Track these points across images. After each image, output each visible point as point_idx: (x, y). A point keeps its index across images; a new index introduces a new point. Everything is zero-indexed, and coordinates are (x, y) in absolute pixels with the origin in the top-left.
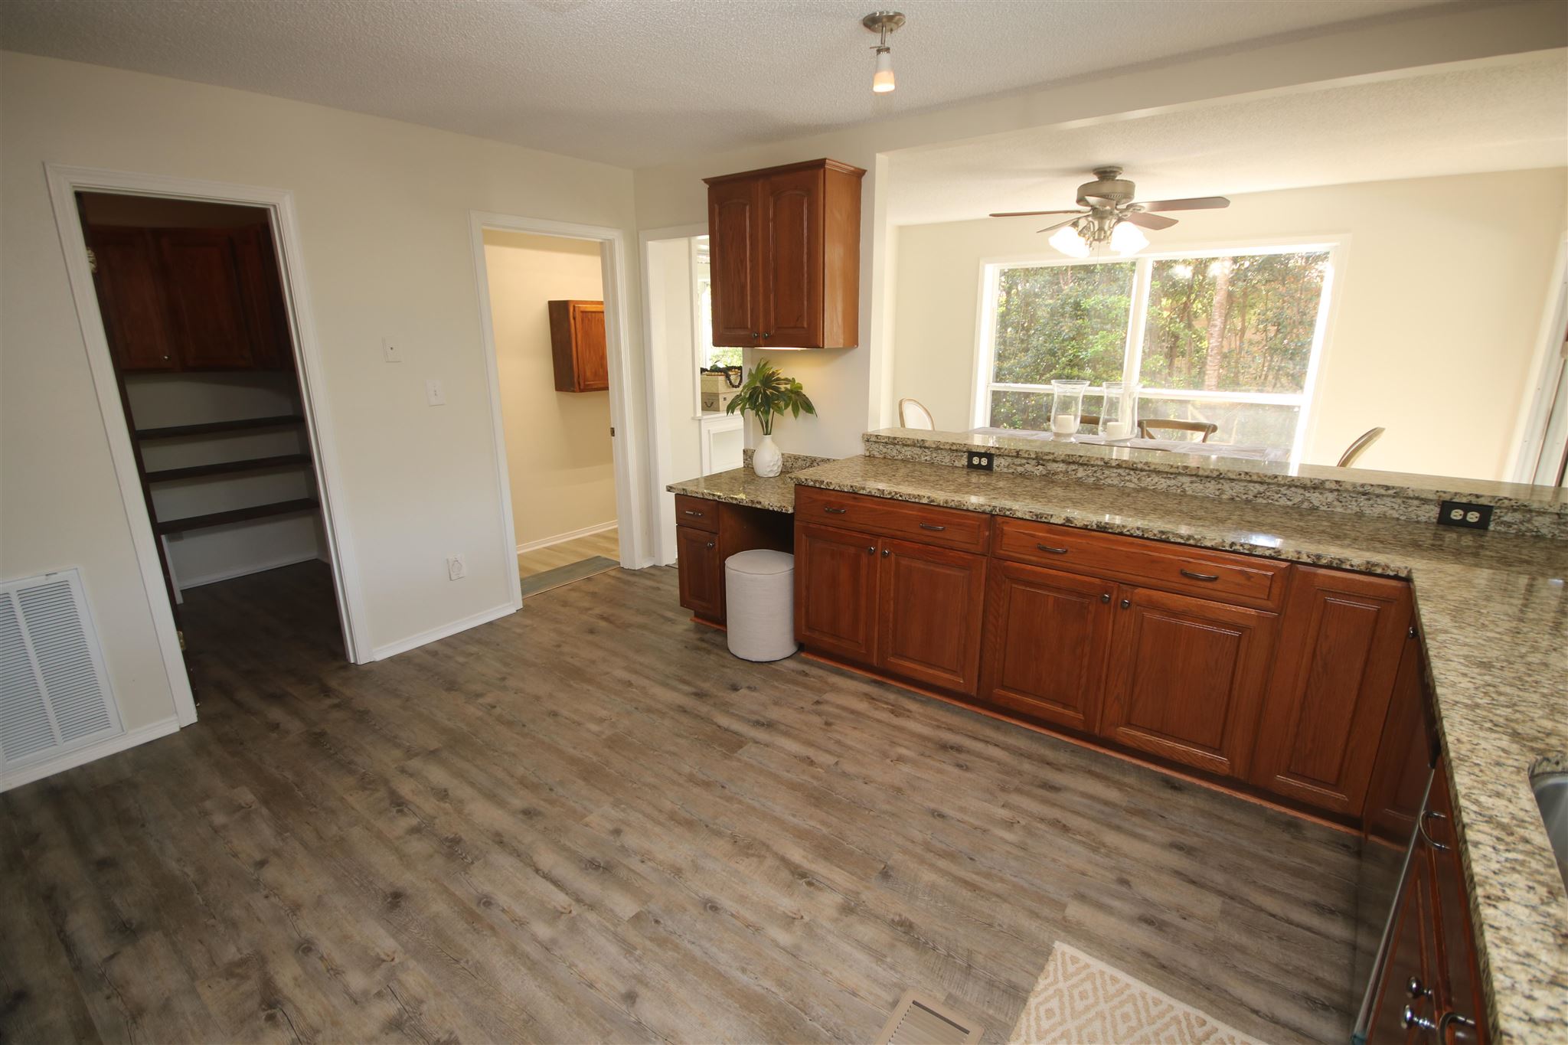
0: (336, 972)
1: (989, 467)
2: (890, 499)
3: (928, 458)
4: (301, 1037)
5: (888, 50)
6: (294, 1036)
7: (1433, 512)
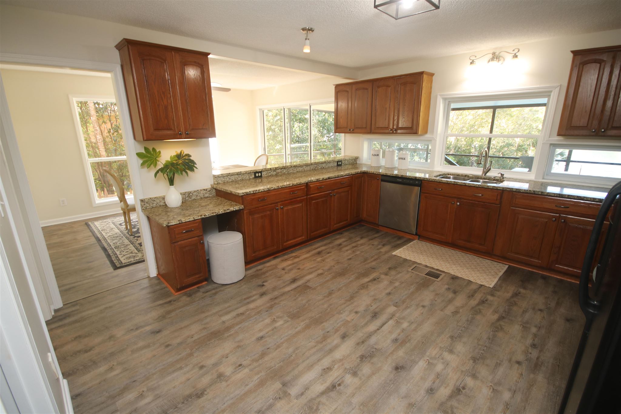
0: (438, 376)
1: (261, 176)
2: (281, 188)
3: (241, 178)
4: (466, 375)
5: (308, 39)
6: (467, 377)
7: (336, 164)
